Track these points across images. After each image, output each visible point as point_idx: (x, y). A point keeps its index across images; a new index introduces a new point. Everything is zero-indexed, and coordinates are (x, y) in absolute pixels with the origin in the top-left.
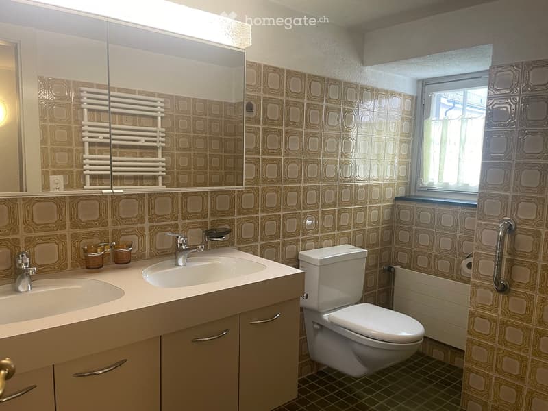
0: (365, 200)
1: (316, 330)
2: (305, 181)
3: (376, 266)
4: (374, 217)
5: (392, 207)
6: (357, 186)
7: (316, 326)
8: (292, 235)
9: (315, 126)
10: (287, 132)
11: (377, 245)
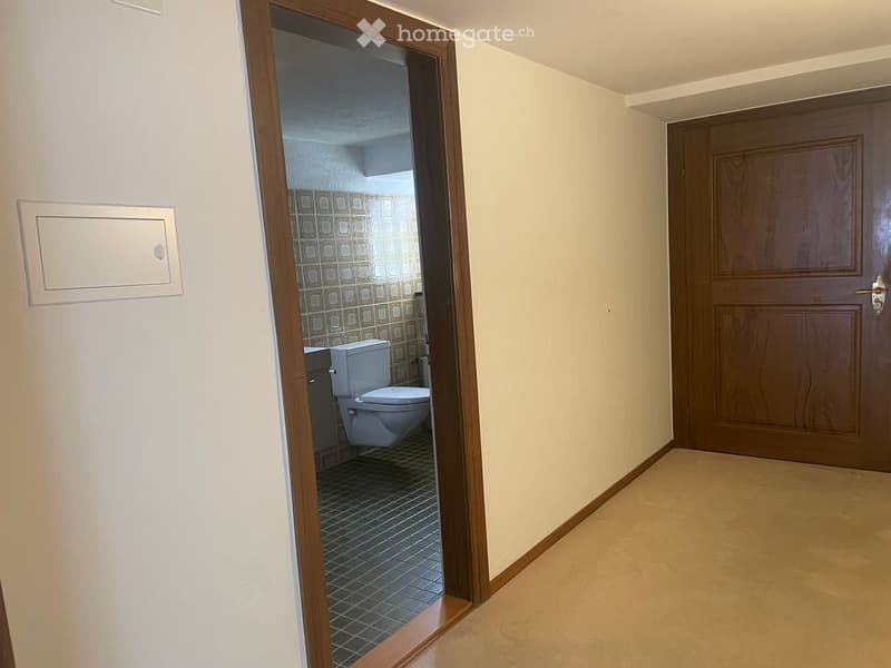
0: (385, 298)
1: (352, 415)
2: (325, 284)
3: (404, 359)
4: (396, 312)
5: (413, 302)
6: (375, 286)
7: (352, 412)
8: (319, 333)
9: (328, 236)
10: (302, 243)
11: (403, 340)
